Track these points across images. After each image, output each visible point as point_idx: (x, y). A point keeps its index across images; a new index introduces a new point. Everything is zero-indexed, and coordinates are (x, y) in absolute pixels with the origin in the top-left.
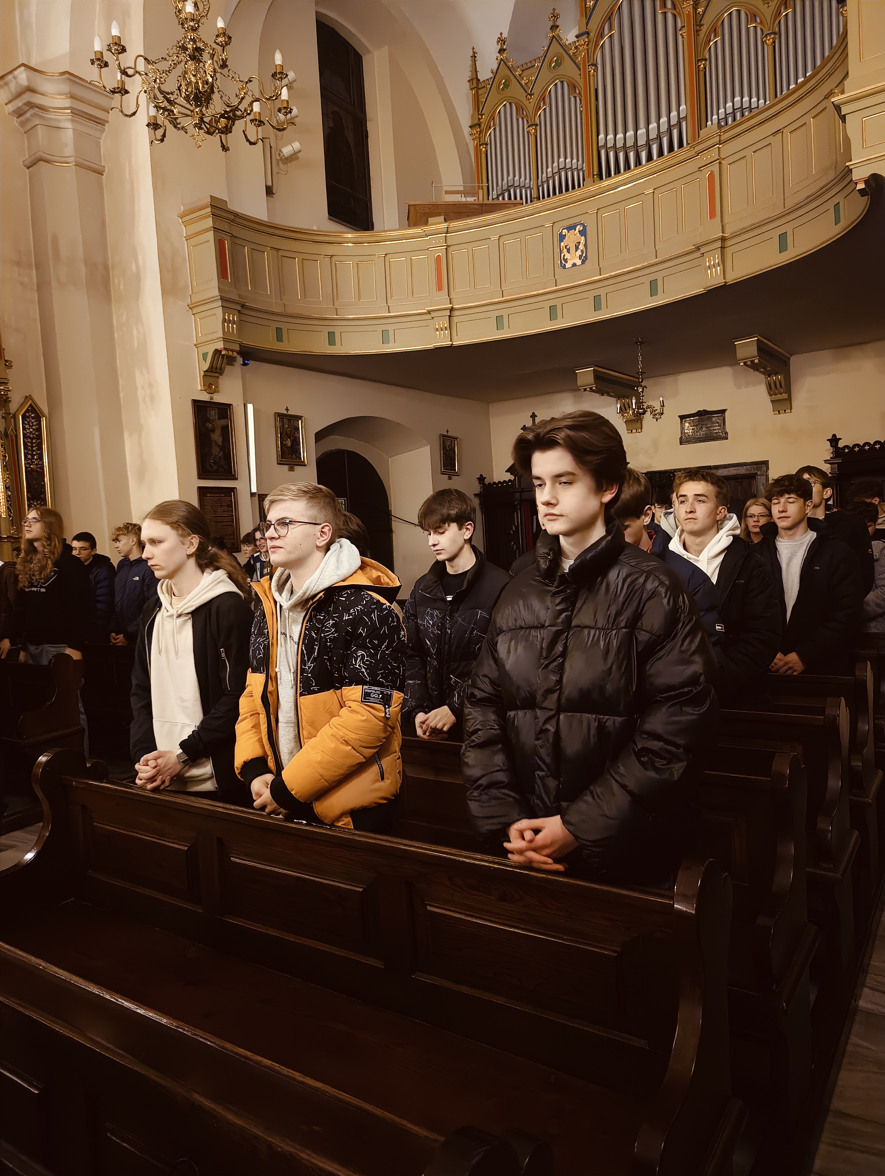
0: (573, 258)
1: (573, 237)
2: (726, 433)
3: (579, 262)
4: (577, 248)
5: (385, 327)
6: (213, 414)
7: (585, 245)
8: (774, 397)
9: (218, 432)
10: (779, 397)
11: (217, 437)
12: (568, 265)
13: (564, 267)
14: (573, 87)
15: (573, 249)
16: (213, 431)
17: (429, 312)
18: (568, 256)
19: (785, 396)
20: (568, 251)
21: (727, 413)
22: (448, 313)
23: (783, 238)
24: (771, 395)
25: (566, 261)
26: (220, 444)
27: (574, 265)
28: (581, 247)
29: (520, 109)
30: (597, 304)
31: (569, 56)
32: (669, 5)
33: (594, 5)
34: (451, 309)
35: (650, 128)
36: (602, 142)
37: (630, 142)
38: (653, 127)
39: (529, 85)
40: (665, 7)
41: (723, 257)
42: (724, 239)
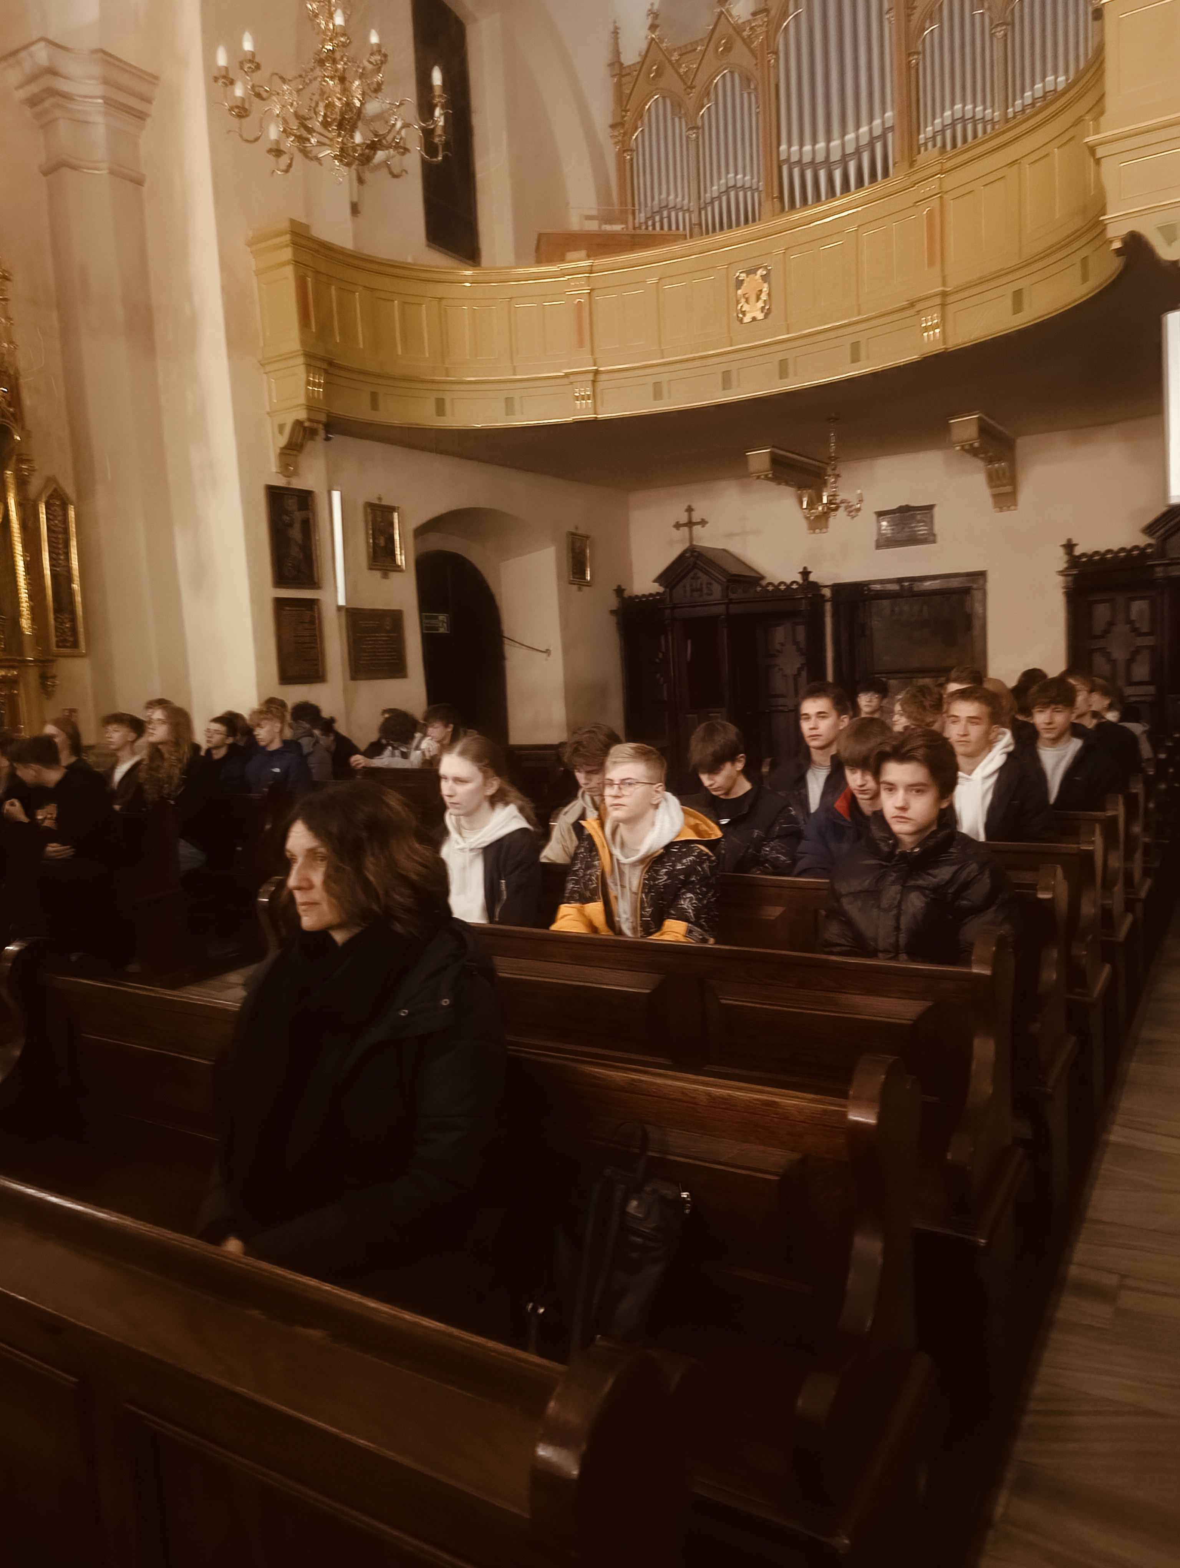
0: (753, 311)
1: (753, 283)
2: (934, 535)
3: (760, 316)
5: (509, 394)
6: (291, 504)
7: (769, 294)
8: (995, 490)
9: (297, 526)
10: (1002, 490)
11: (296, 533)
12: (747, 319)
13: (741, 321)
14: (747, 80)
15: (753, 298)
16: (291, 525)
17: (567, 375)
18: (746, 308)
19: (1010, 488)
20: (747, 301)
21: (935, 510)
22: (590, 377)
23: (1018, 296)
24: (991, 487)
25: (744, 313)
26: (300, 542)
27: (754, 319)
28: (764, 297)
29: (678, 105)
30: (783, 371)
31: (742, 38)
34: (596, 371)
35: (847, 138)
36: (784, 154)
37: (821, 156)
38: (850, 138)
39: (690, 75)
41: (943, 316)
42: (944, 294)
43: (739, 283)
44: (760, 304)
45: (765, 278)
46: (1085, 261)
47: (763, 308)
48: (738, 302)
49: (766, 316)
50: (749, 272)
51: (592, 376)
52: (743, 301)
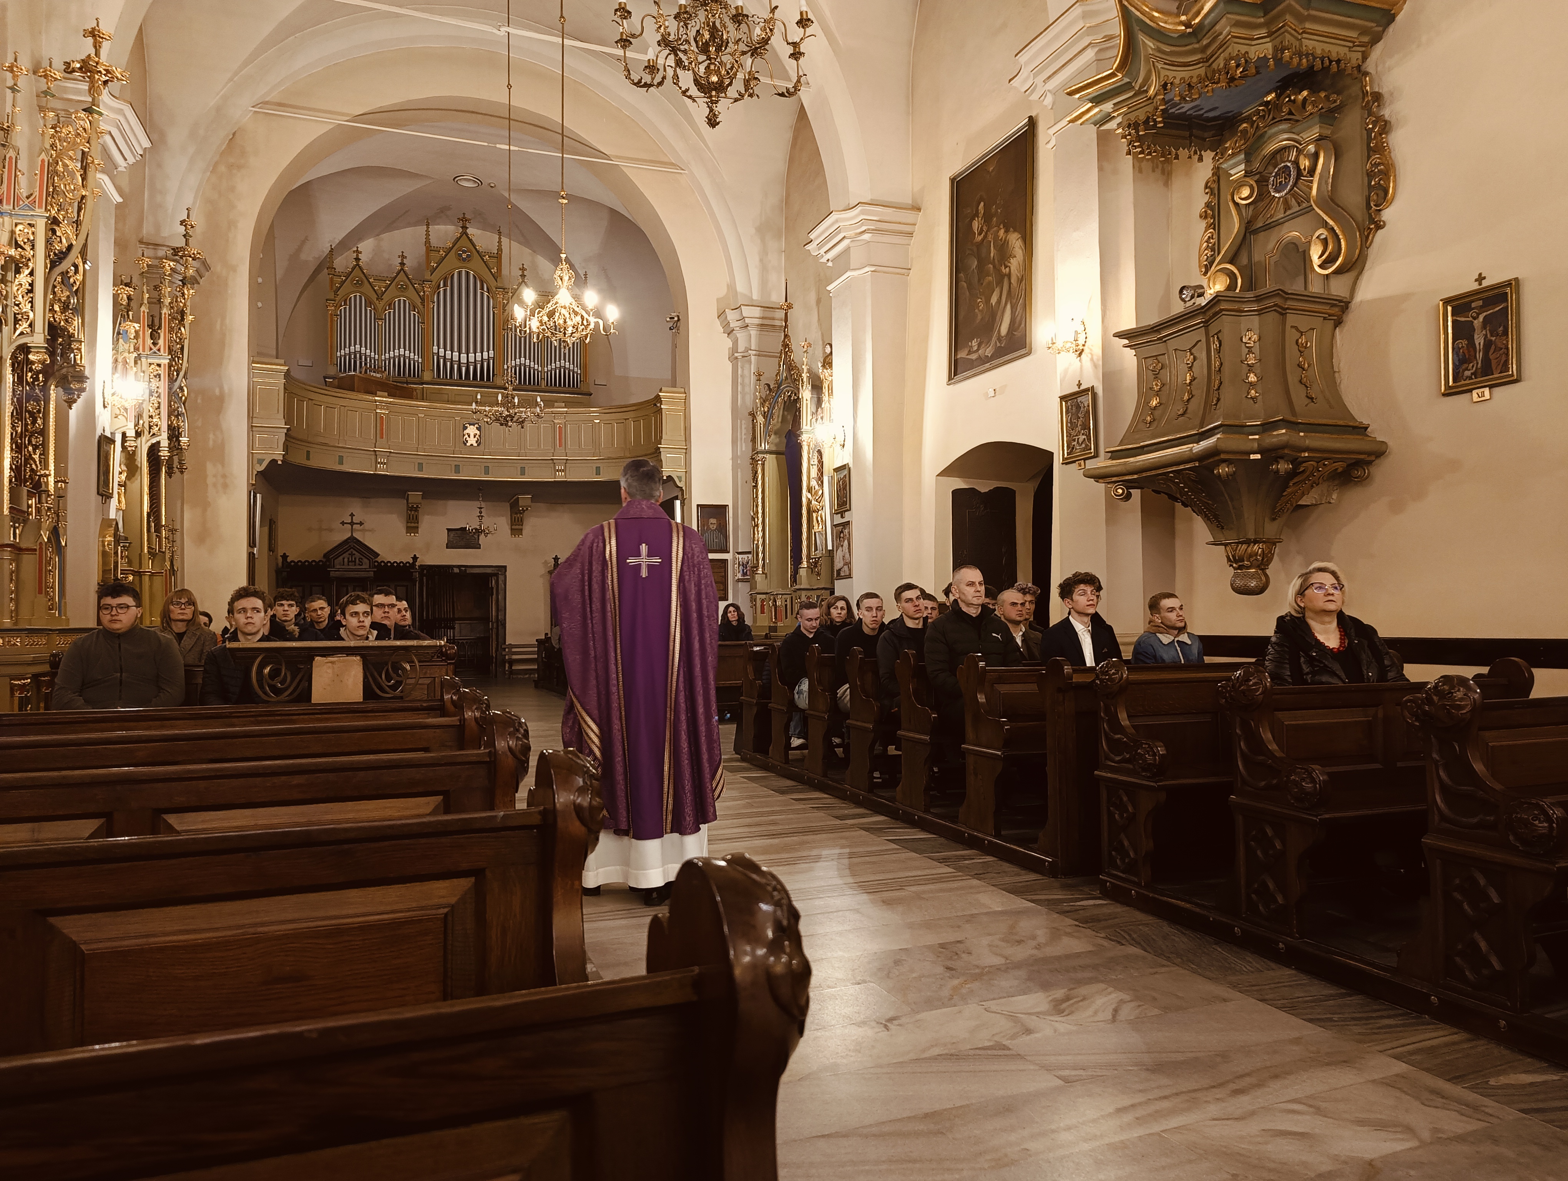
0: (472, 441)
1: (472, 430)
2: (480, 545)
3: (476, 445)
4: (475, 437)
5: (341, 454)
7: (480, 436)
8: (513, 527)
10: (515, 527)
12: (468, 444)
13: (465, 444)
14: (413, 307)
15: (472, 436)
17: (375, 451)
18: (468, 439)
20: (469, 436)
23: (598, 469)
24: (511, 524)
25: (467, 441)
27: (472, 445)
28: (477, 436)
29: (369, 303)
30: (484, 472)
31: (414, 287)
32: (485, 289)
33: (437, 267)
34: (390, 452)
35: (470, 355)
36: (435, 351)
37: (456, 358)
38: (471, 355)
39: (380, 292)
40: (482, 288)
41: (565, 467)
42: (567, 460)
43: (465, 428)
44: (476, 439)
45: (479, 429)
47: (477, 442)
48: (464, 435)
49: (478, 445)
50: (470, 425)
51: (388, 454)
52: (467, 436)
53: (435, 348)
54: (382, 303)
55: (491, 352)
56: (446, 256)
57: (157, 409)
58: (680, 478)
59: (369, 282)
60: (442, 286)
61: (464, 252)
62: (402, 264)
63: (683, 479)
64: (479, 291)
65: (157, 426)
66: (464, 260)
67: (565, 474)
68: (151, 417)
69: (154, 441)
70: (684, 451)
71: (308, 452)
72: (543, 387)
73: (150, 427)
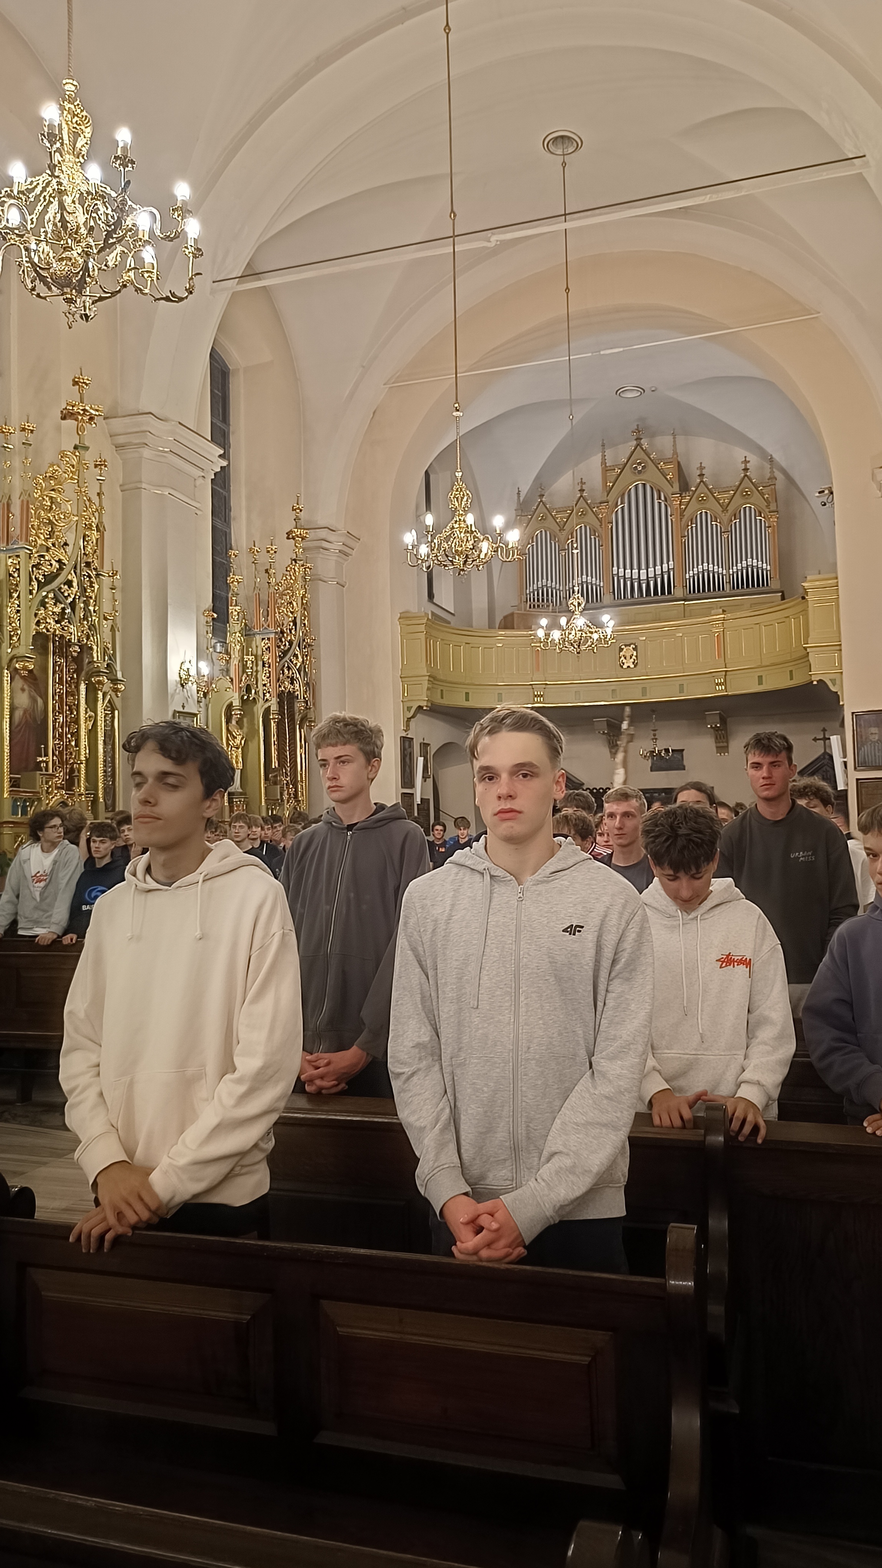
0: (629, 663)
1: (628, 651)
2: (684, 766)
3: (632, 666)
4: (631, 658)
5: (500, 692)
6: (407, 745)
7: (636, 656)
8: (719, 745)
10: (721, 744)
11: (407, 760)
12: (625, 667)
13: (622, 667)
14: (594, 532)
15: (628, 658)
16: (407, 756)
18: (625, 661)
19: (725, 744)
20: (625, 658)
21: (684, 752)
23: (760, 678)
24: (716, 743)
25: (623, 664)
26: (408, 764)
27: (629, 667)
28: (634, 657)
29: (553, 535)
30: (644, 691)
31: (593, 511)
32: (663, 498)
33: (613, 486)
34: (547, 684)
35: (649, 570)
36: (615, 572)
37: (635, 576)
38: (651, 570)
39: (562, 523)
40: (660, 498)
41: (725, 680)
42: (726, 671)
43: (621, 650)
44: (632, 660)
45: (635, 649)
46: (791, 672)
47: (633, 663)
48: (620, 658)
49: (635, 666)
50: (626, 646)
51: (544, 686)
52: (623, 658)
53: (615, 568)
54: (564, 533)
55: (671, 563)
56: (621, 472)
57: (268, 678)
58: (833, 681)
59: (552, 515)
60: (619, 503)
61: (640, 464)
62: (582, 490)
63: (838, 682)
64: (656, 502)
65: (269, 692)
66: (640, 472)
67: (726, 688)
68: (265, 685)
69: (267, 705)
70: (838, 648)
71: (467, 694)
72: (728, 591)
73: (264, 694)
